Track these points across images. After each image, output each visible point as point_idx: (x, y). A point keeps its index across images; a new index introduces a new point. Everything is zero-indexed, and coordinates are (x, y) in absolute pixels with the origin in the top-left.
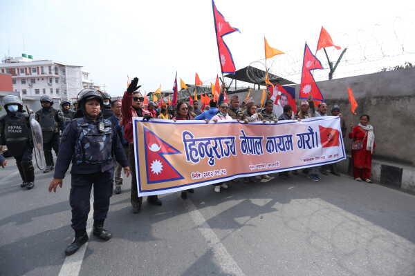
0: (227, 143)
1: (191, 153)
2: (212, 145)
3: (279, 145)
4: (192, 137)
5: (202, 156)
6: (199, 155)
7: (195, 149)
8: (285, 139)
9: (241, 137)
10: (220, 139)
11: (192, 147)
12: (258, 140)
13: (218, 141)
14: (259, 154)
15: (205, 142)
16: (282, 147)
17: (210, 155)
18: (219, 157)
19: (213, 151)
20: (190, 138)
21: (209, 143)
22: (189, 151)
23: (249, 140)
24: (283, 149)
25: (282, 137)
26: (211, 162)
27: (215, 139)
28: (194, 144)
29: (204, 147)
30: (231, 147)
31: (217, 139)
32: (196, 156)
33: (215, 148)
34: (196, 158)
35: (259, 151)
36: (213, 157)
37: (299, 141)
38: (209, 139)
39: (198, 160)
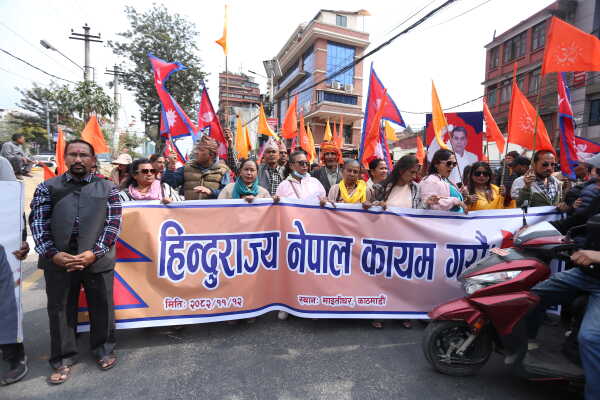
0: (254, 246)
1: (171, 261)
2: (217, 251)
3: (397, 262)
4: (180, 231)
5: (193, 268)
6: (185, 268)
7: (180, 256)
8: (418, 252)
9: (291, 236)
10: (239, 238)
11: (176, 251)
12: (344, 244)
13: (234, 242)
14: (337, 273)
15: (204, 243)
16: (404, 267)
17: (212, 269)
18: (230, 273)
19: (219, 261)
20: (177, 235)
21: (213, 245)
22: (168, 257)
23: (315, 242)
24: (408, 273)
25: (412, 246)
26: (210, 282)
27: (228, 238)
28: (181, 246)
29: (200, 251)
30: (264, 253)
31: (234, 237)
32: (180, 267)
33: (223, 256)
34: (177, 272)
35: (341, 267)
36: (216, 273)
37: (450, 261)
38: (215, 238)
39: (181, 276)
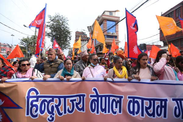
0: (72, 101)
1: (31, 108)
2: (54, 104)
3: (147, 109)
4: (37, 93)
5: (42, 112)
6: (39, 112)
7: (36, 106)
8: (158, 103)
9: (91, 96)
10: (65, 98)
11: (34, 103)
12: (118, 99)
13: (62, 99)
14: (115, 113)
15: (48, 99)
16: (151, 111)
17: (51, 113)
18: (60, 114)
19: (55, 109)
20: (35, 95)
21: (52, 101)
22: (30, 106)
23: (104, 98)
24: (153, 114)
25: (154, 100)
26: (51, 119)
27: (59, 98)
28: (37, 101)
29: (46, 103)
30: (77, 104)
31: (62, 97)
32: (36, 111)
33: (57, 106)
34: (35, 114)
35: (117, 110)
36: (53, 114)
37: (176, 108)
38: (53, 97)
39: (36, 116)
